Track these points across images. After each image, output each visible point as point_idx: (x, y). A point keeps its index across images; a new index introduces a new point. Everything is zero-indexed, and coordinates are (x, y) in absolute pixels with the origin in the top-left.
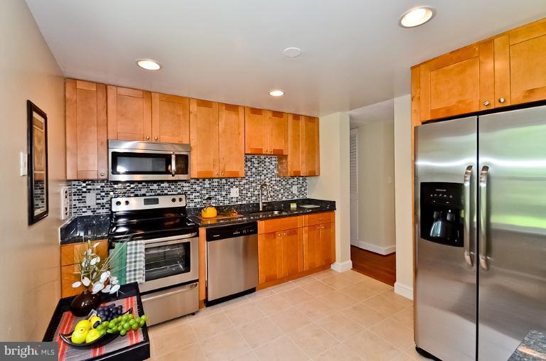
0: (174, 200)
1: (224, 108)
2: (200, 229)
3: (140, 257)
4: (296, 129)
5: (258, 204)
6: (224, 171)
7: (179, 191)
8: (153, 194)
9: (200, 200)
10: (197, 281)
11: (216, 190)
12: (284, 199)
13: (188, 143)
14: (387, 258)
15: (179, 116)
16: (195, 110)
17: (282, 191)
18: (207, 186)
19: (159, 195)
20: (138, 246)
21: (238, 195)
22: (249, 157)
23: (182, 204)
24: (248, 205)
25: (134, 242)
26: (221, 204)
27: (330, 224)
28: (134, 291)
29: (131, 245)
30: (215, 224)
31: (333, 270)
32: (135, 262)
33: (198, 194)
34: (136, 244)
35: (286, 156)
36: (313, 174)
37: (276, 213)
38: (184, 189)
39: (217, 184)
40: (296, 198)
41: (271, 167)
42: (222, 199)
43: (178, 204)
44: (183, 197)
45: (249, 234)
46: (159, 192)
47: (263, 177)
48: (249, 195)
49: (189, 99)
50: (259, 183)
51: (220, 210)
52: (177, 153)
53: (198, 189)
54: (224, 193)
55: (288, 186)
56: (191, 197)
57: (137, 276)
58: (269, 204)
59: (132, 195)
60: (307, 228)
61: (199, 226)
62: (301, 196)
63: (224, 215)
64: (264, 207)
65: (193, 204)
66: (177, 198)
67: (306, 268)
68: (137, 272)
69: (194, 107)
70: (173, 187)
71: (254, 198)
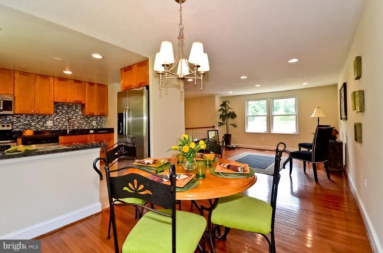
0: (3, 126)
1: (39, 77)
2: (18, 139)
4: (91, 90)
6: (38, 111)
7: (8, 121)
9: (23, 127)
11: (35, 121)
15: (6, 80)
16: (18, 77)
17: (85, 124)
18: (29, 119)
21: (52, 125)
23: (10, 128)
24: (59, 131)
26: (39, 130)
27: (110, 140)
33: (22, 124)
35: (85, 105)
36: (104, 114)
38: (12, 120)
40: (95, 128)
41: (77, 110)
42: (40, 127)
43: (6, 128)
44: (10, 124)
45: (52, 143)
47: (71, 115)
48: (60, 125)
49: (14, 71)
52: (5, 100)
53: (22, 120)
54: (41, 124)
55: (89, 121)
56: (16, 125)
58: (75, 130)
60: (93, 141)
62: (99, 127)
64: (70, 132)
65: (18, 129)
66: (6, 125)
71: (64, 127)
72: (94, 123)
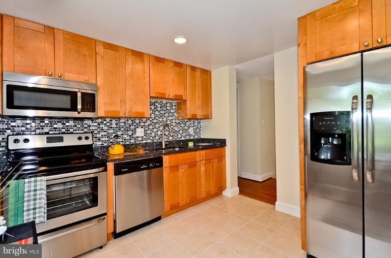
0: (80, 138)
1: (130, 53)
2: (107, 163)
3: (41, 194)
4: (193, 79)
5: (161, 143)
6: (130, 111)
7: (86, 130)
8: (58, 132)
9: (106, 139)
10: (105, 214)
11: (122, 129)
12: (183, 139)
13: (95, 83)
14: (263, 183)
15: (85, 55)
16: (102, 51)
17: (181, 132)
18: (114, 125)
19: (64, 133)
20: (38, 183)
21: (143, 135)
22: (153, 101)
23: (89, 142)
24: (152, 144)
25: (33, 179)
26: (128, 143)
27: (221, 158)
28: (31, 231)
29: (30, 182)
30: (123, 159)
31: (224, 196)
32: (35, 200)
33: (105, 133)
34: (36, 181)
35: (185, 101)
36: (207, 117)
37: (177, 149)
38: (91, 128)
39: (123, 124)
40: (192, 138)
41: (172, 111)
42: (129, 138)
43: (84, 142)
44: (90, 135)
45: (155, 167)
46: (64, 130)
47: (165, 119)
48: (153, 134)
49: (96, 41)
50: (161, 124)
51: (127, 147)
52: (83, 91)
53: (105, 128)
54: (130, 133)
55: (186, 128)
56: (98, 136)
57: (37, 215)
58: (170, 142)
59: (33, 133)
60: (204, 162)
61: (107, 161)
62: (196, 137)
63: (131, 152)
64: (166, 145)
65: (100, 143)
66: (83, 136)
67: (204, 195)
68: (37, 210)
69: (100, 49)
70: (79, 126)
71: (157, 138)
72: (191, 131)
